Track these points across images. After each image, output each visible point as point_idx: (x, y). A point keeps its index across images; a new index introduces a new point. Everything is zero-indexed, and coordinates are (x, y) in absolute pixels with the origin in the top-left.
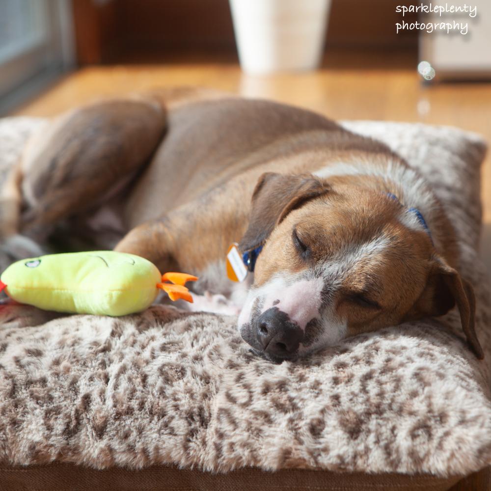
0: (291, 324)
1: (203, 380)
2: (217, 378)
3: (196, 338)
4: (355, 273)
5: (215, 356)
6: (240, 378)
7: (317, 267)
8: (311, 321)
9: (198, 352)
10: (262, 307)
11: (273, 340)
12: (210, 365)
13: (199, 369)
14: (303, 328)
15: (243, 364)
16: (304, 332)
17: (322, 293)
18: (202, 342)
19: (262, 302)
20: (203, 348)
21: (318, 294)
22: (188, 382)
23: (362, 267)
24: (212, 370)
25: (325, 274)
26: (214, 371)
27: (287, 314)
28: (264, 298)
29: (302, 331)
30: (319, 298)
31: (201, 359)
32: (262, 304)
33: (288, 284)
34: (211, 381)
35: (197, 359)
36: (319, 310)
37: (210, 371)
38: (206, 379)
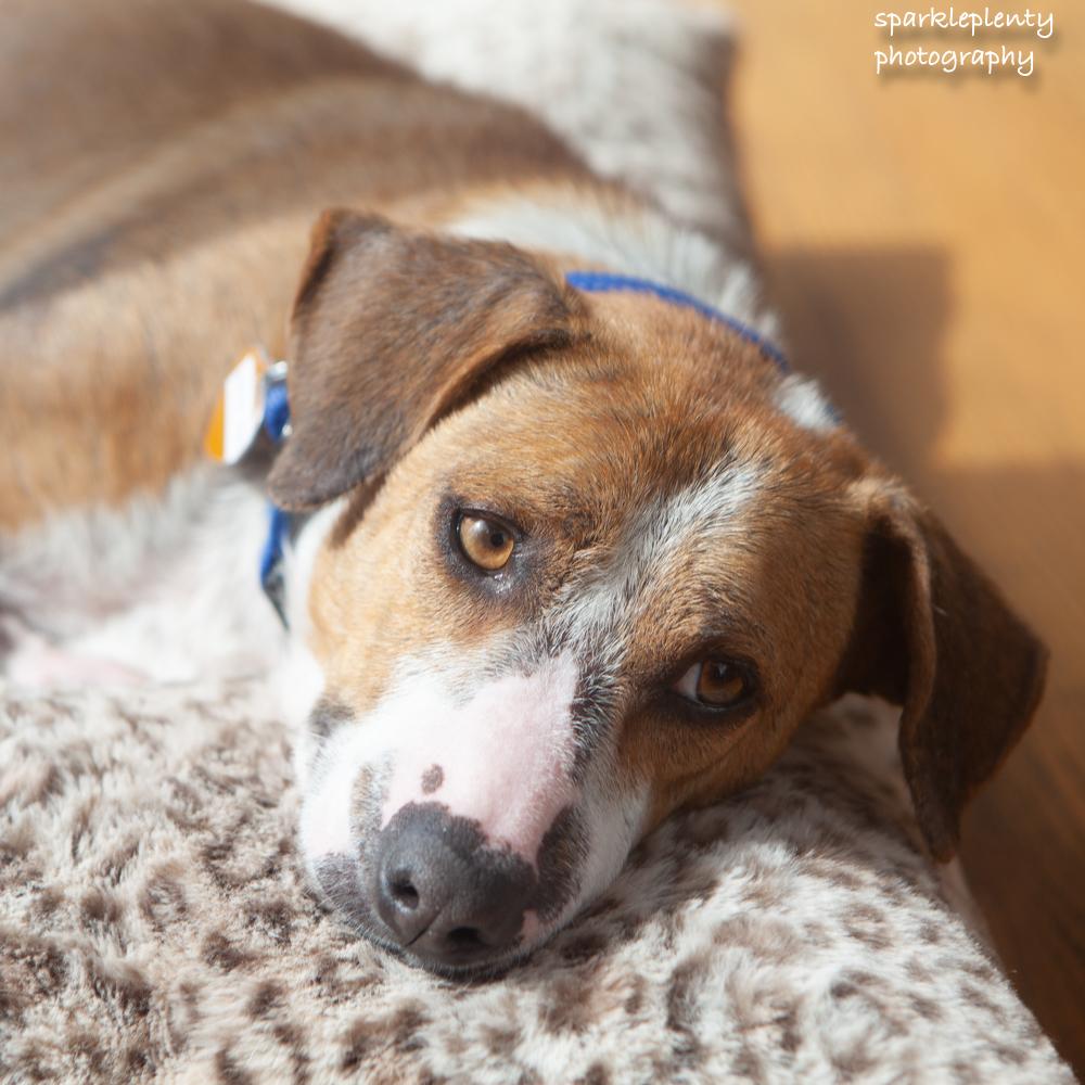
0: (491, 856)
1: (130, 1006)
2: (175, 996)
3: (83, 824)
4: (666, 590)
5: (166, 909)
6: (266, 999)
7: (550, 618)
8: (554, 826)
9: (98, 881)
10: (385, 797)
11: (439, 921)
12: (152, 945)
13: (110, 958)
14: (530, 857)
15: (272, 951)
16: (536, 872)
17: (578, 710)
18: (107, 840)
19: (384, 777)
20: (115, 868)
21: (565, 716)
22: (80, 1006)
23: (689, 564)
24: (156, 961)
25: (577, 632)
26: (163, 964)
27: (478, 824)
28: (388, 764)
29: (529, 867)
30: (568, 733)
31: (115, 915)
32: (384, 783)
33: (460, 693)
34: (155, 1002)
35: (98, 911)
36: (573, 775)
37: (150, 967)
38: (137, 996)
